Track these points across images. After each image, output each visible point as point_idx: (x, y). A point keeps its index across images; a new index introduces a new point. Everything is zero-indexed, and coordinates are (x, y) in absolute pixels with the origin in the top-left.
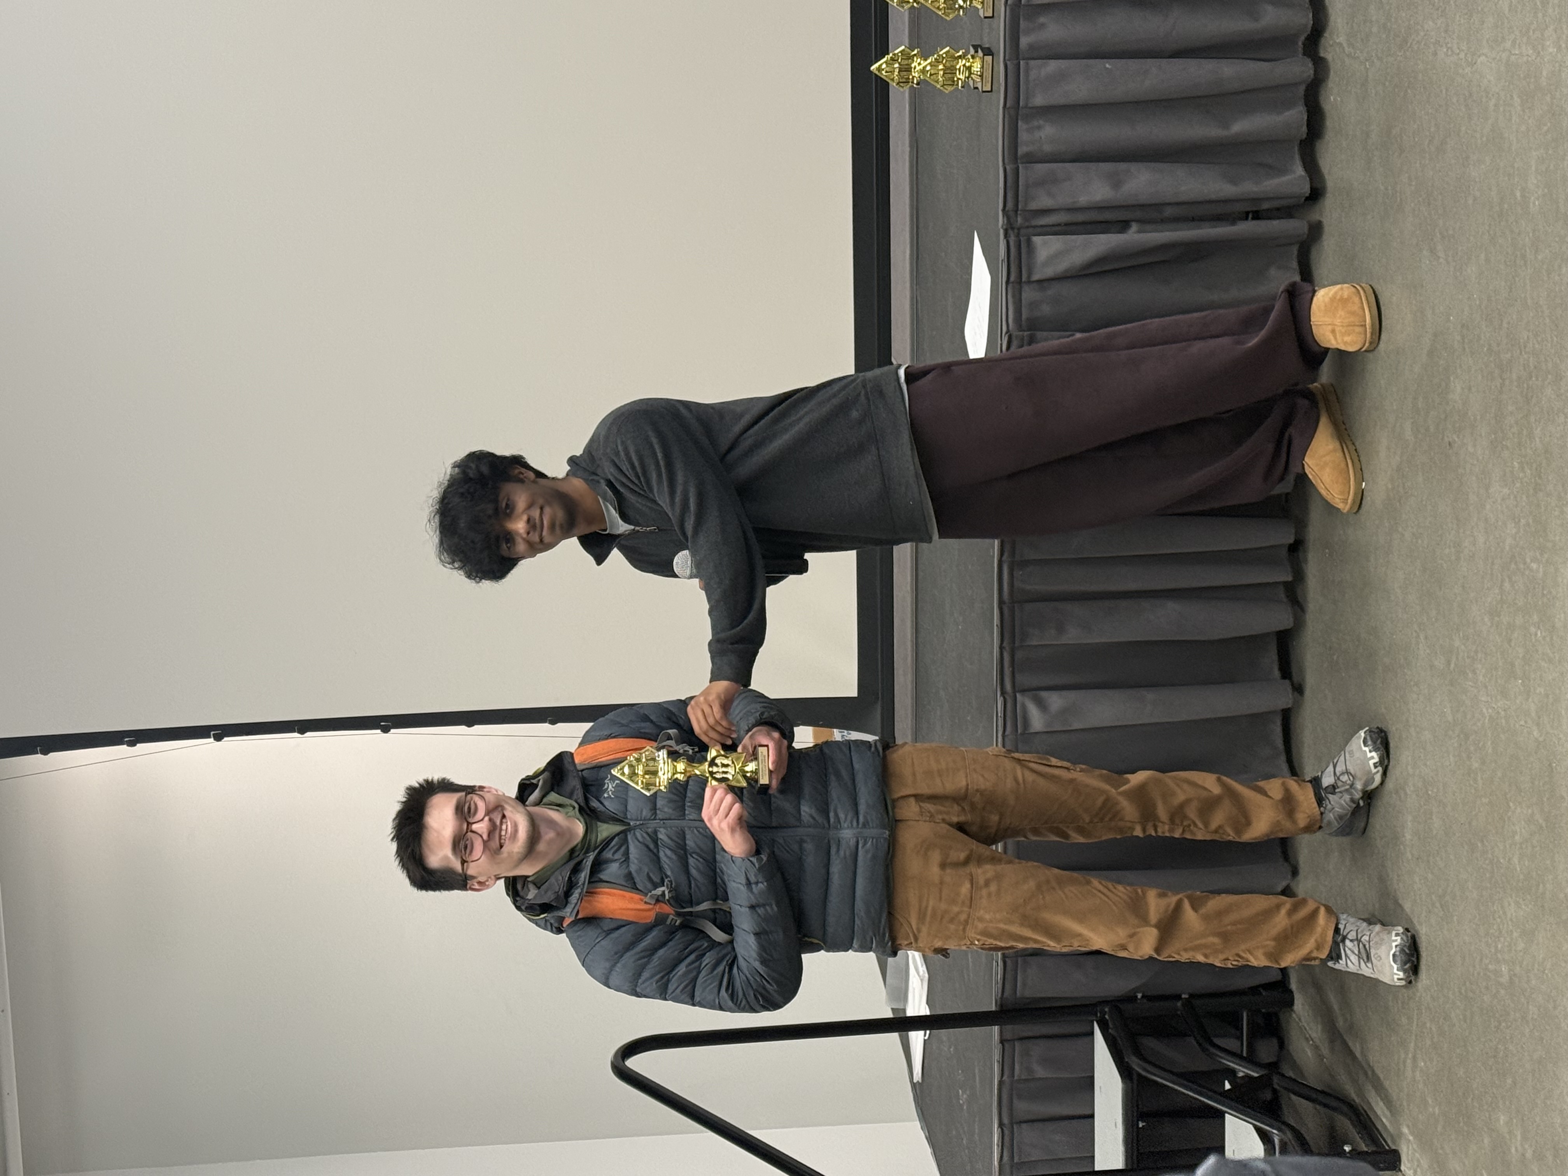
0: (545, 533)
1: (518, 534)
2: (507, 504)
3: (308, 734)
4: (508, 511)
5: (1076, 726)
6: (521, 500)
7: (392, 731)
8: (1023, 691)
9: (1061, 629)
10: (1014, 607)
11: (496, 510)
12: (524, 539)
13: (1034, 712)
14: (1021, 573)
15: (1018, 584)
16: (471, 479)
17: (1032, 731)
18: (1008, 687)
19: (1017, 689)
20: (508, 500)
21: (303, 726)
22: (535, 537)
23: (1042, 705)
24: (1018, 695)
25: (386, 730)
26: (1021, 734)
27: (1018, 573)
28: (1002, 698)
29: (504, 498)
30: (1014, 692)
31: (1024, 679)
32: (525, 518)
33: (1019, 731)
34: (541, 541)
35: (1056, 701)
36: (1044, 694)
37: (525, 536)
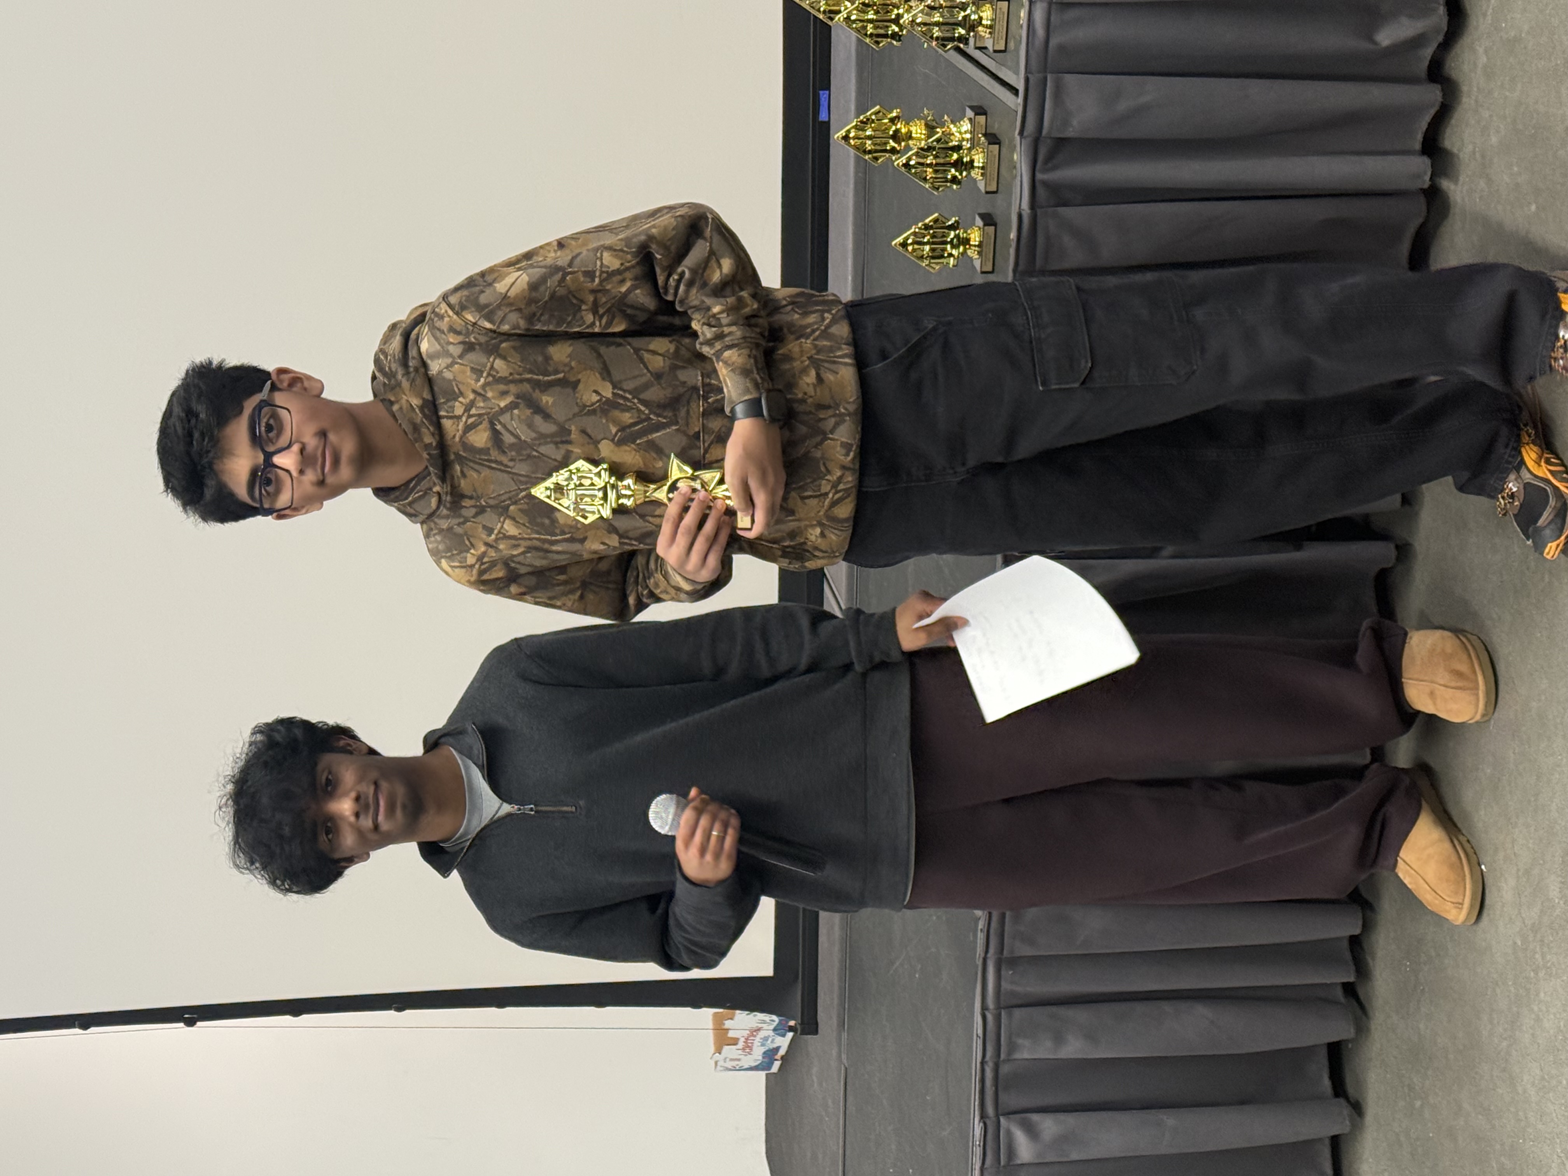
0: (381, 818)
1: (342, 818)
2: (327, 779)
3: (93, 1029)
4: (329, 788)
5: (1075, 1156)
6: (348, 776)
7: (199, 1024)
8: (1008, 1114)
9: (1059, 1039)
10: (1000, 1014)
11: (313, 784)
12: (351, 825)
13: (1021, 1138)
14: (1011, 972)
15: (1005, 985)
16: (277, 744)
17: (1019, 1162)
18: (990, 1110)
19: (1000, 1112)
20: (330, 773)
21: (86, 1021)
22: (367, 823)
23: (1031, 1131)
24: (1002, 1119)
25: (190, 1023)
26: (1004, 1166)
27: (1007, 973)
28: (981, 1124)
29: (323, 771)
30: (997, 1116)
31: (1012, 1100)
32: (353, 795)
33: (1002, 1163)
34: (376, 827)
35: (1049, 1125)
36: (1035, 1117)
37: (352, 819)
